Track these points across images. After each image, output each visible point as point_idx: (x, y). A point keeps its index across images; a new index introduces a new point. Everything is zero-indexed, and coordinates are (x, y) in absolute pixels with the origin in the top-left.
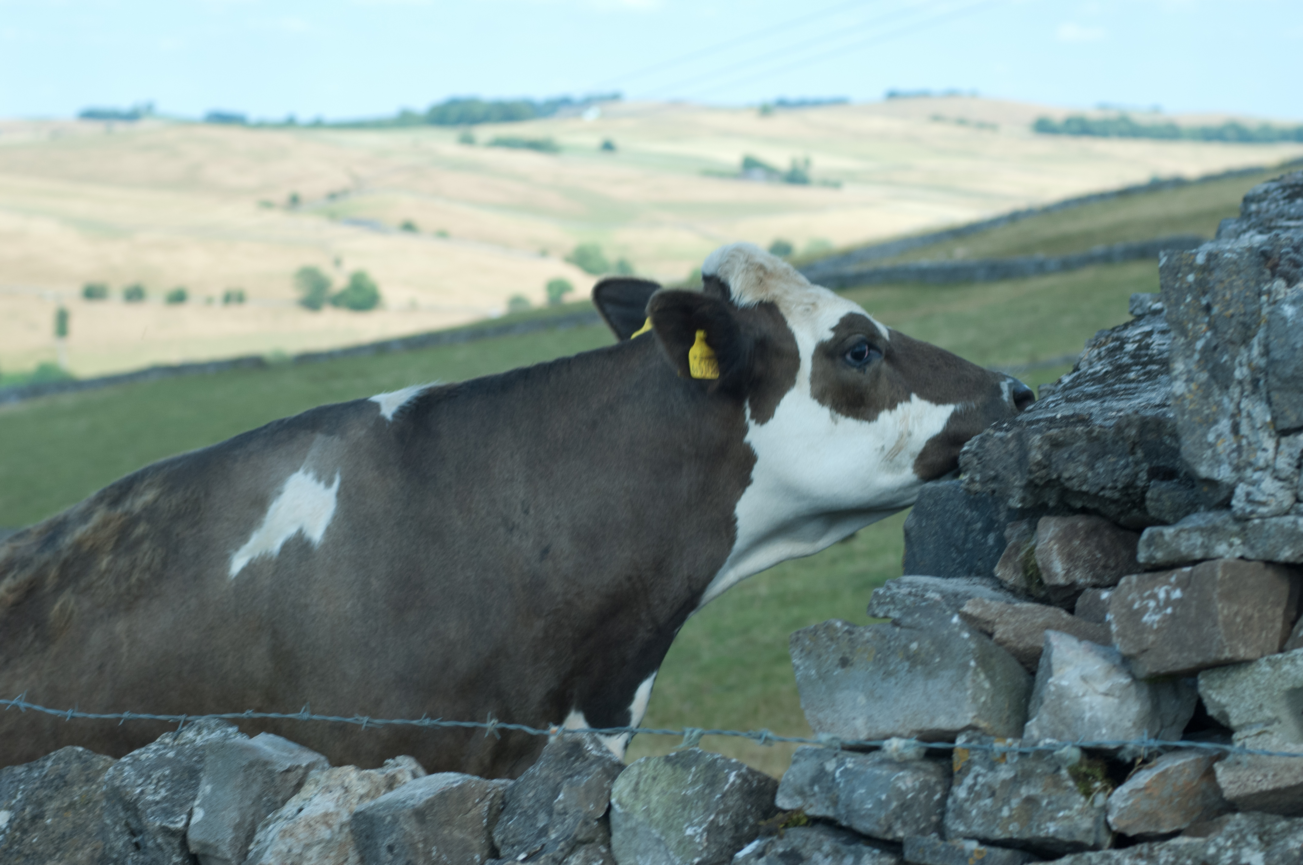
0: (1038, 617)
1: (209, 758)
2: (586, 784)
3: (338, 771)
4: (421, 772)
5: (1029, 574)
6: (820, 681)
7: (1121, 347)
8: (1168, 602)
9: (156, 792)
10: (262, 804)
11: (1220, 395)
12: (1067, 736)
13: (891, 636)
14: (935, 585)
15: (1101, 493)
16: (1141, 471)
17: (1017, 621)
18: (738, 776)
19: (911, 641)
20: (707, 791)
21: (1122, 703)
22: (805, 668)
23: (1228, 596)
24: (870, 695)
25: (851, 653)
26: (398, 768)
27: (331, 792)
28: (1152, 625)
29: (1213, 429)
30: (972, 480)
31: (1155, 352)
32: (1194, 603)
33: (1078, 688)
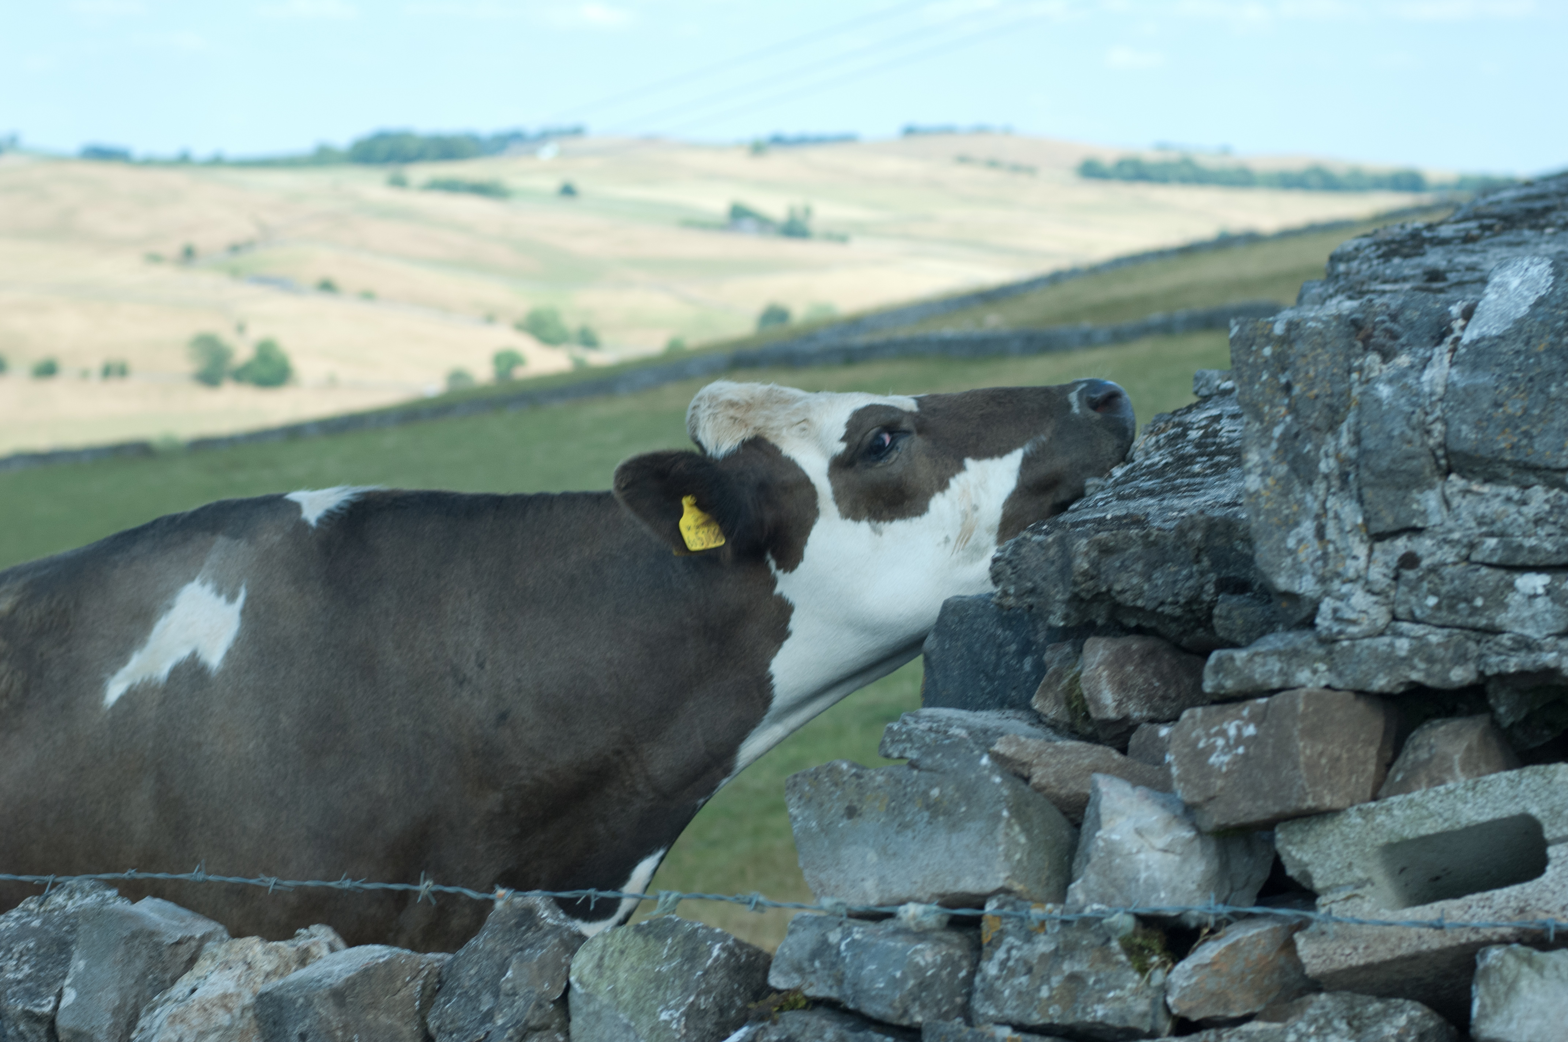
0: (1084, 758)
1: (83, 928)
2: (540, 959)
3: (239, 943)
4: (340, 944)
5: (1073, 706)
6: (823, 835)
7: (1184, 434)
8: (1240, 740)
9: (17, 968)
10: (147, 983)
11: (1302, 492)
12: (1118, 901)
13: (907, 781)
14: (961, 719)
15: (1160, 610)
16: (1208, 582)
17: (1059, 763)
18: (723, 949)
19: (932, 787)
20: (685, 968)
21: (1184, 861)
22: (804, 819)
23: (1311, 733)
24: (883, 852)
25: (859, 800)
26: (312, 940)
27: (230, 968)
28: (1220, 768)
29: (1293, 532)
30: (1005, 594)
31: (1224, 440)
32: (1271, 741)
33: (1131, 843)
